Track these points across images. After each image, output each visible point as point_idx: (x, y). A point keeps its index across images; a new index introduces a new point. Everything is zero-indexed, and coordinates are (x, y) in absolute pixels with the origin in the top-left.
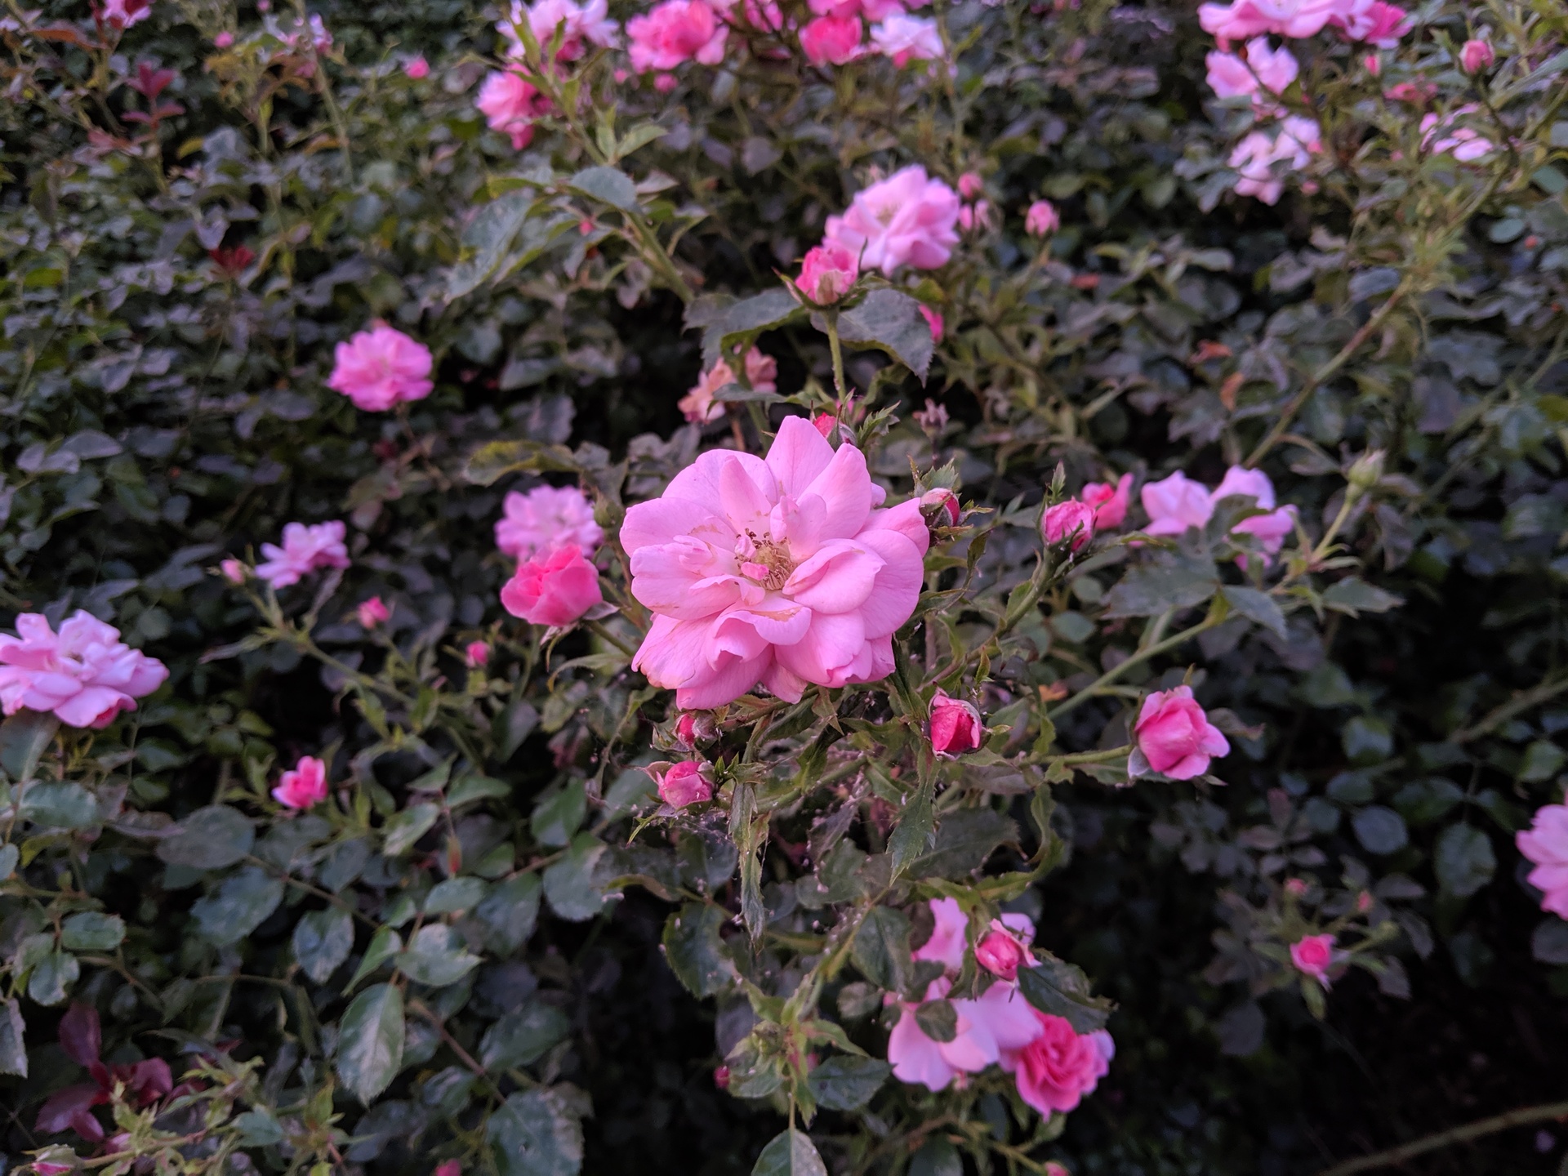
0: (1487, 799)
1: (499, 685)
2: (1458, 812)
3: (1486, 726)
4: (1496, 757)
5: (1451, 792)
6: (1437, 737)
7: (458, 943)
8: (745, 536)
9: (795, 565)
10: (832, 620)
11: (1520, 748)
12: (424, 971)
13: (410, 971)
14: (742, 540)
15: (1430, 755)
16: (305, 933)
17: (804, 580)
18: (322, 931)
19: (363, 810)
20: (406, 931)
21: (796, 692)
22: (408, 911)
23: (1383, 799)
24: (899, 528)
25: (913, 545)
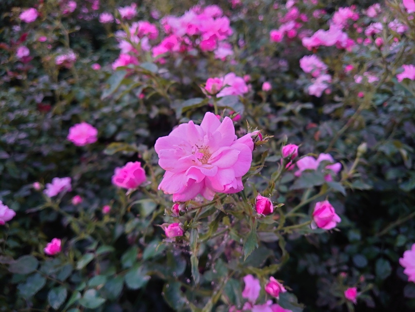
0: (387, 252)
1: (113, 220)
2: (379, 256)
3: (385, 232)
4: (388, 240)
5: (377, 250)
6: (372, 235)
7: (99, 295)
8: (195, 147)
9: (211, 155)
10: (224, 170)
11: (395, 238)
12: (87, 304)
13: (83, 304)
14: (194, 148)
15: (371, 240)
16: (52, 294)
17: (214, 158)
18: (57, 293)
19: (72, 256)
20: (82, 292)
21: (212, 196)
22: (83, 286)
23: (360, 252)
24: (244, 142)
25: (249, 148)
